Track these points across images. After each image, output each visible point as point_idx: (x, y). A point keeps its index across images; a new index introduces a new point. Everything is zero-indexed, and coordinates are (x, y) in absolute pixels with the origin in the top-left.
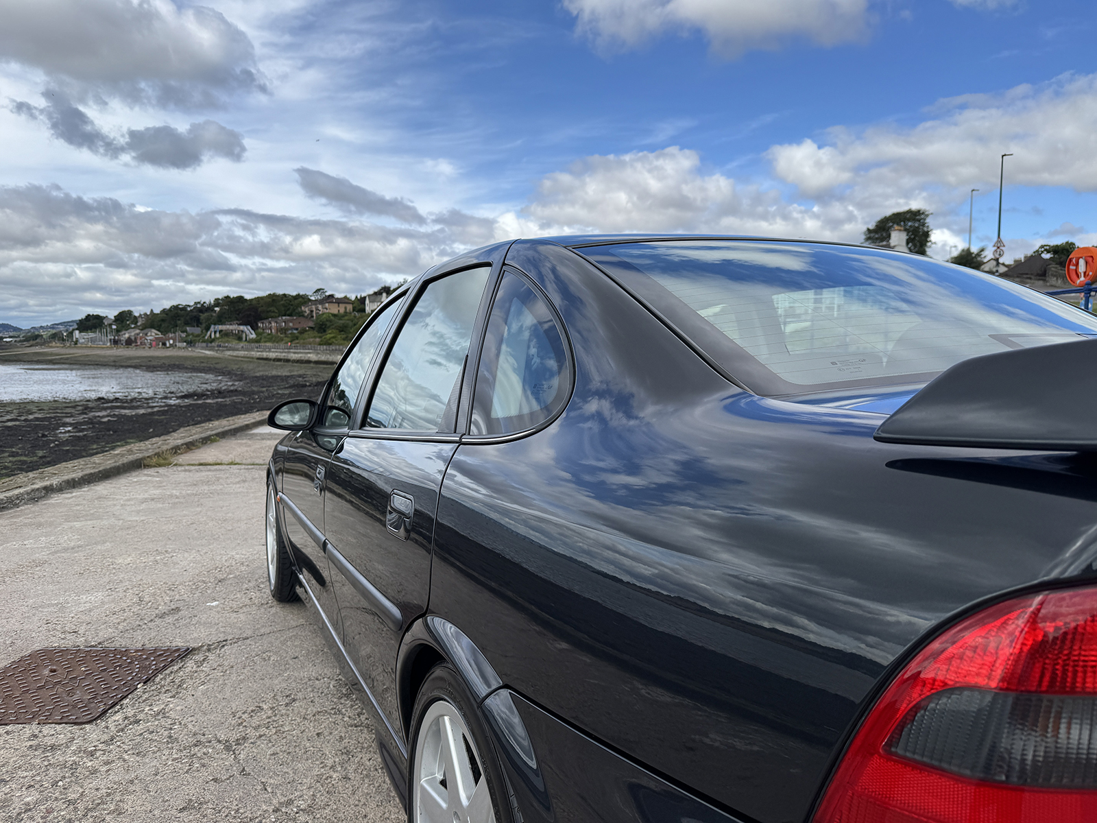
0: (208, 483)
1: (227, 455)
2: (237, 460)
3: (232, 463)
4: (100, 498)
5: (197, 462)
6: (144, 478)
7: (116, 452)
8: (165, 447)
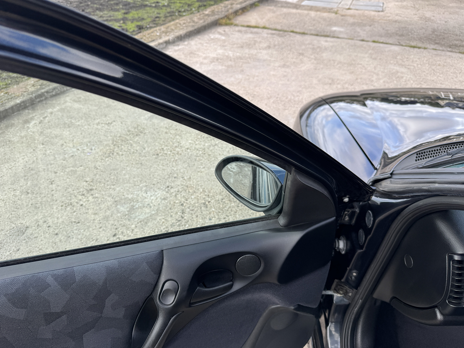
0: (249, 45)
1: (262, 19)
2: (267, 26)
3: (264, 28)
4: (191, 53)
5: (246, 24)
6: (217, 36)
7: (207, 12)
8: (231, 11)
